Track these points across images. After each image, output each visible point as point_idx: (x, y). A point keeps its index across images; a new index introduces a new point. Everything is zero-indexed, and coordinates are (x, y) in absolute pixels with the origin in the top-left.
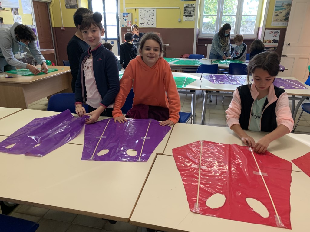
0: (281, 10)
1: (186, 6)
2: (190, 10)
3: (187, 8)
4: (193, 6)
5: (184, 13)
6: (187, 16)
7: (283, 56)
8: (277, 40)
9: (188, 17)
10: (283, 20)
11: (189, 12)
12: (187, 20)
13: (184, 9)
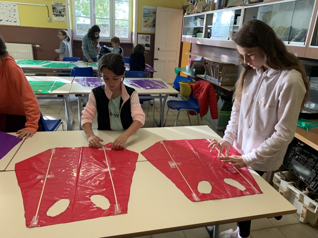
0: (149, 17)
1: (54, 4)
2: (60, 9)
3: (56, 7)
4: (62, 5)
5: (53, 11)
6: (56, 15)
7: (156, 59)
8: (148, 44)
9: (58, 17)
10: (151, 26)
11: (59, 11)
12: (58, 20)
13: (52, 7)
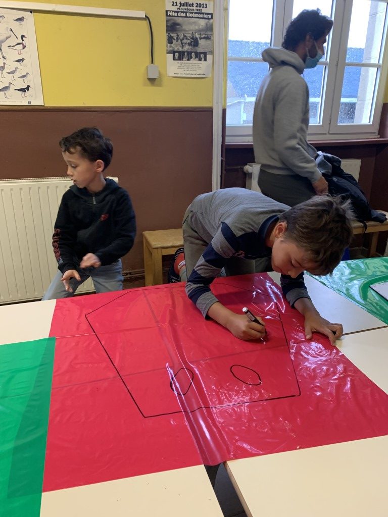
1: (175, 9)
2: (193, 28)
3: (179, 20)
5: (170, 40)
6: (179, 56)
9: (185, 61)
11: (189, 36)
12: (183, 73)
13: (167, 21)
